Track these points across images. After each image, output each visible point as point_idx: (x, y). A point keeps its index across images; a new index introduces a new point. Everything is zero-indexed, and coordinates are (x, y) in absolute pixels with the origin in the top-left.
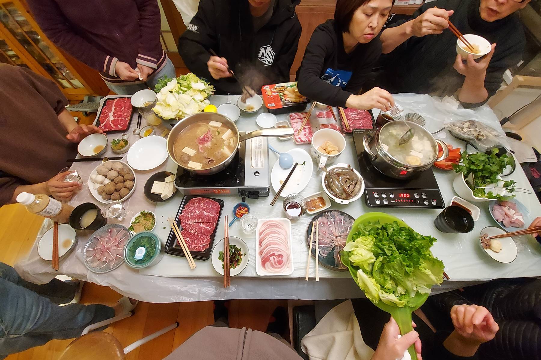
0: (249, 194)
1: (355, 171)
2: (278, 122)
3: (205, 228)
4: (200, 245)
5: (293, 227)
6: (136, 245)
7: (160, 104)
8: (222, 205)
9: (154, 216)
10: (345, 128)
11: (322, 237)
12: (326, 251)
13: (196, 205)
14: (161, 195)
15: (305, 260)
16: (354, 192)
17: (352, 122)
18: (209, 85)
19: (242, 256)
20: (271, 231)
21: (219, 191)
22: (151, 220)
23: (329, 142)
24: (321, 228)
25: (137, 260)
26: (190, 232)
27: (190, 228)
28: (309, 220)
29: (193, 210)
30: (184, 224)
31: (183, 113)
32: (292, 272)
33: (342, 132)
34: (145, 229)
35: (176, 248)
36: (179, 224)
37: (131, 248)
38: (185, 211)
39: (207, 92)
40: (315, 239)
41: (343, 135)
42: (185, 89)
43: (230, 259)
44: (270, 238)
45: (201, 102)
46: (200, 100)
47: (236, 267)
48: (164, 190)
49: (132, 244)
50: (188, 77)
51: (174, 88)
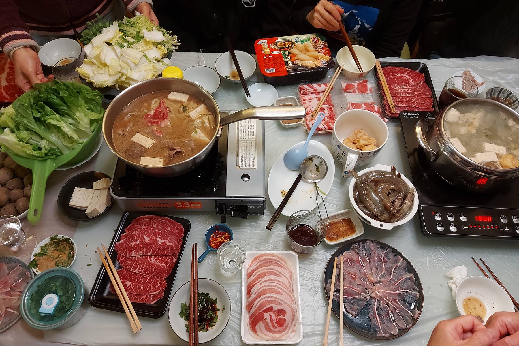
0: (232, 210)
1: (403, 177)
2: (279, 99)
3: (158, 266)
4: (149, 293)
5: (303, 266)
6: (41, 291)
7: (90, 62)
8: (187, 227)
9: (73, 244)
10: (388, 109)
11: (350, 283)
12: (356, 307)
13: (143, 227)
14: (85, 210)
15: (322, 322)
16: (401, 211)
17: (399, 99)
18: (170, 35)
19: (218, 312)
20: (267, 271)
21: (183, 205)
22: (67, 250)
23: (361, 130)
24: (349, 269)
25: (43, 315)
26: (133, 272)
27: (133, 266)
28: (329, 255)
29: (139, 235)
30: (123, 259)
31: (127, 78)
32: (301, 339)
33: (383, 115)
34: (57, 265)
35: (109, 297)
36: (114, 257)
37: (34, 295)
38: (125, 236)
39: (168, 46)
40: (337, 285)
41: (384, 121)
42: (132, 40)
43: (199, 316)
44: (264, 282)
45: (158, 61)
46: (156, 58)
47: (208, 330)
48: (91, 202)
49: (35, 288)
50: (136, 21)
51: (114, 38)
